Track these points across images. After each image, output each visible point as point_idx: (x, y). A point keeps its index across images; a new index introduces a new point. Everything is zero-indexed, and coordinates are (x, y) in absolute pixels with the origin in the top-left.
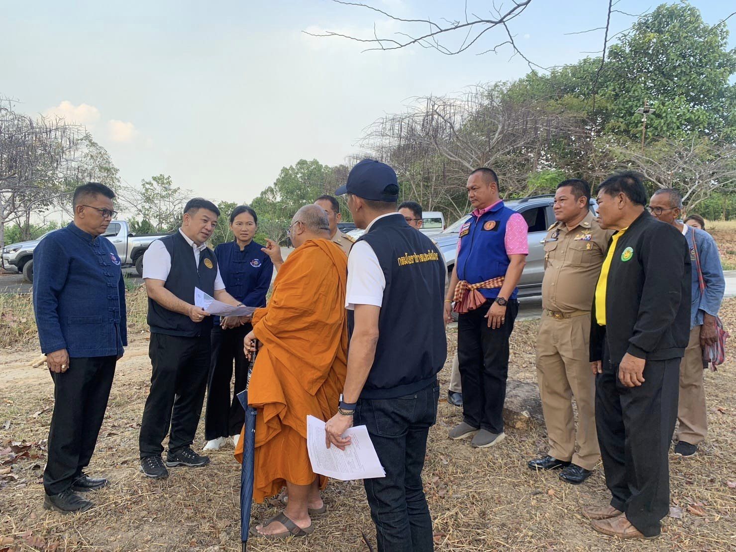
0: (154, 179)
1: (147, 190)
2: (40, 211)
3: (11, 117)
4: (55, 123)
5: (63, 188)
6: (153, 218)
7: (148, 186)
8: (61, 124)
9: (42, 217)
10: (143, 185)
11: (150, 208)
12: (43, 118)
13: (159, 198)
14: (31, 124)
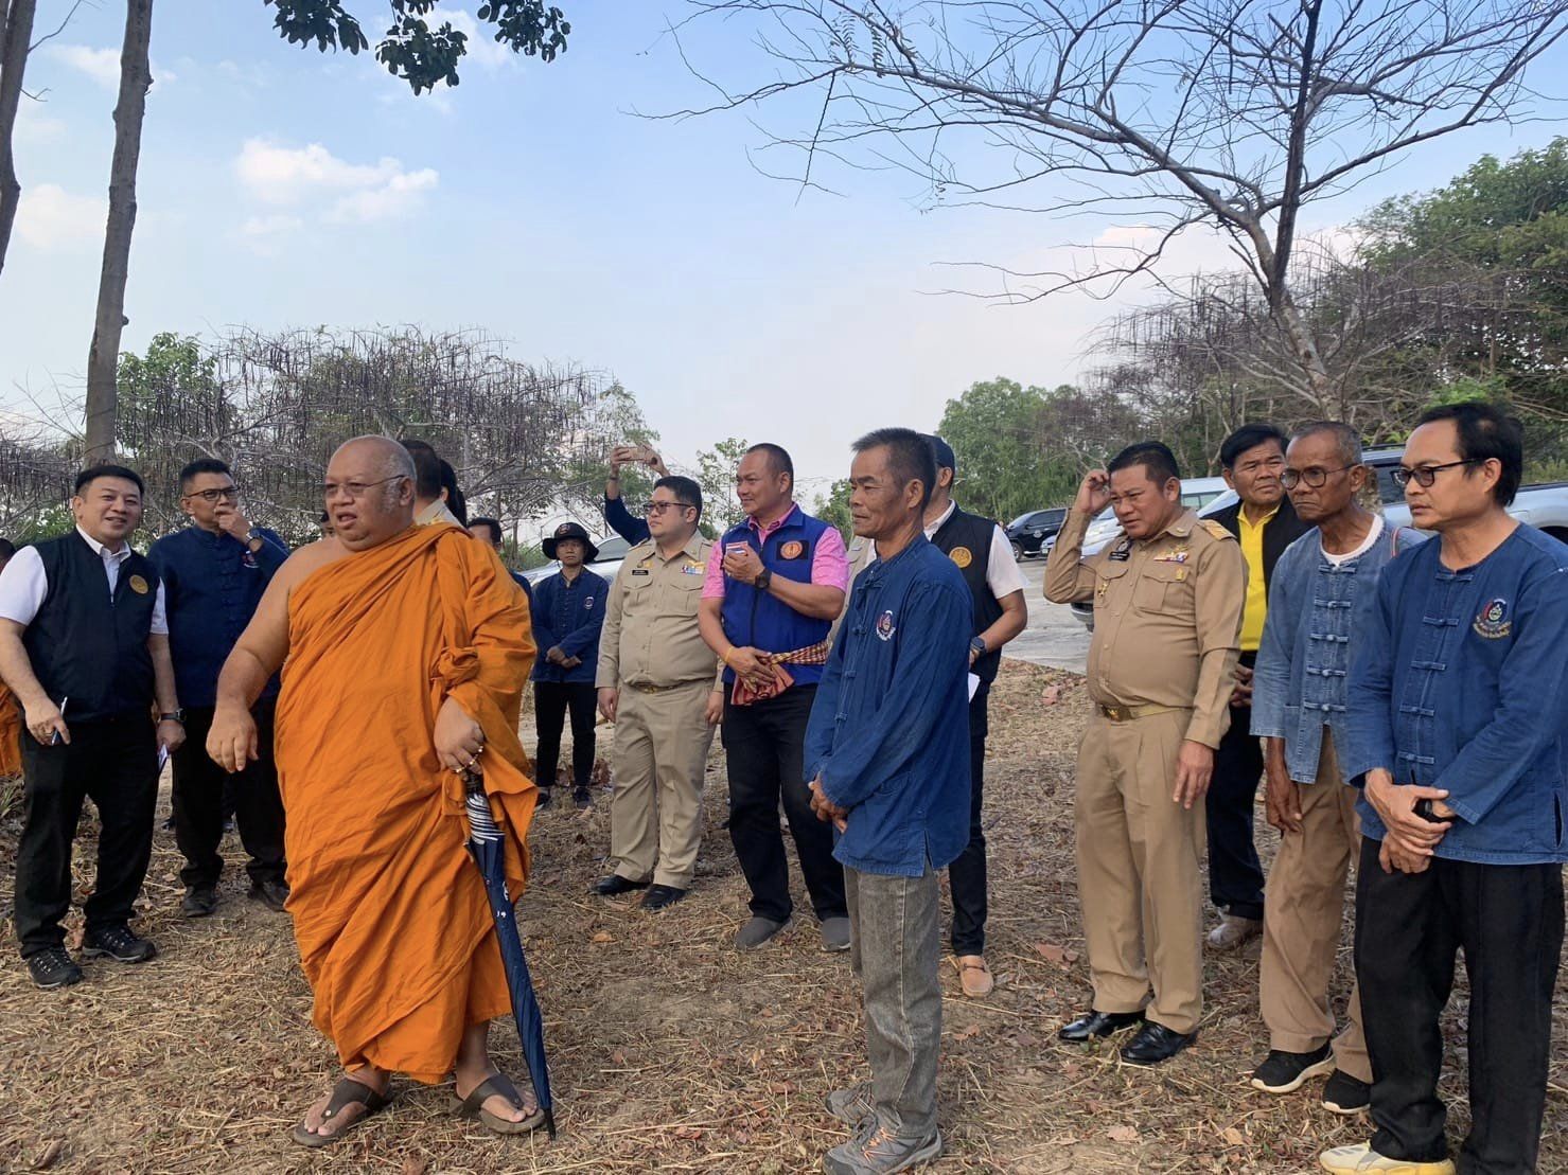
0: (719, 447)
1: (706, 468)
2: (534, 518)
3: (502, 366)
4: (566, 372)
5: (569, 473)
6: (718, 520)
7: (708, 462)
8: (576, 371)
9: (538, 528)
10: (701, 460)
11: (714, 501)
12: (550, 365)
13: (728, 481)
14: (532, 375)
